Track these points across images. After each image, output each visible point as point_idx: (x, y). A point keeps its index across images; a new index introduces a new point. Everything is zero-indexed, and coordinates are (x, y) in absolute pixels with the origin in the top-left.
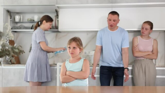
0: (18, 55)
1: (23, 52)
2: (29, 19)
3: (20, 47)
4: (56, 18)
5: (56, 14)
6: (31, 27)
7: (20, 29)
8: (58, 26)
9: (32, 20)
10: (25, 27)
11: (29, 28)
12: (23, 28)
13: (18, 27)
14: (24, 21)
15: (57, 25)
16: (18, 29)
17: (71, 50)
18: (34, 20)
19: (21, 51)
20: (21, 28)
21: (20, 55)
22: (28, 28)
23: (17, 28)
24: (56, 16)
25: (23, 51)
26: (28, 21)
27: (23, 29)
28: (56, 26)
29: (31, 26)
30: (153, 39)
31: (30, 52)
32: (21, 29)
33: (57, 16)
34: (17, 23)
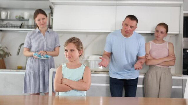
0: (3, 58)
1: (9, 55)
2: (17, 16)
3: (5, 49)
4: (51, 15)
5: (50, 12)
6: (20, 26)
7: (6, 28)
8: (52, 26)
9: (21, 17)
10: (13, 25)
11: (18, 27)
12: (10, 26)
13: (4, 25)
14: (12, 18)
15: (51, 24)
16: (5, 28)
17: (68, 53)
18: (23, 18)
19: (6, 53)
20: (8, 26)
21: (5, 58)
22: (16, 27)
23: (3, 27)
24: (50, 14)
25: (9, 53)
26: (16, 18)
27: (10, 28)
28: (50, 26)
29: (20, 24)
30: (168, 43)
31: (18, 54)
32: (8, 28)
33: (52, 13)
34: (3, 20)
